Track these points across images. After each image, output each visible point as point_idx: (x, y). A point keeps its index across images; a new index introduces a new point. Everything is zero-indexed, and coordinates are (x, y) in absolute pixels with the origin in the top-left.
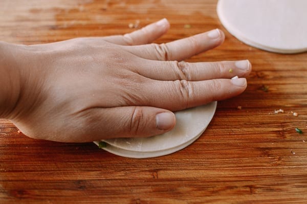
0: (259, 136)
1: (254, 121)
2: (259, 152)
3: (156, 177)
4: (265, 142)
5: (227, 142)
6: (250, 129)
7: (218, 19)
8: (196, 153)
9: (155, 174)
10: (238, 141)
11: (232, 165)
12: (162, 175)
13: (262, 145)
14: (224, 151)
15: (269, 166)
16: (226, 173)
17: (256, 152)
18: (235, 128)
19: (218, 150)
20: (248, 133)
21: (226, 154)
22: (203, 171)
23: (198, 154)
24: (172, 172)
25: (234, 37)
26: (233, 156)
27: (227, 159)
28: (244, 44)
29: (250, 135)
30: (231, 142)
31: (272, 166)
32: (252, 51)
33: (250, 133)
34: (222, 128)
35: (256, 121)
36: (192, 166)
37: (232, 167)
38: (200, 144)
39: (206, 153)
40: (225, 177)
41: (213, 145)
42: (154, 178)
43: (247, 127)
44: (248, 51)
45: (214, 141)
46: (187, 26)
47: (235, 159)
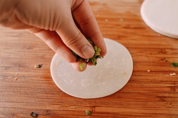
0: (159, 89)
1: (157, 80)
2: (158, 99)
3: (94, 111)
4: (163, 93)
5: (139, 91)
6: (154, 85)
7: (140, 16)
8: (119, 97)
9: (93, 108)
10: (146, 92)
11: (141, 106)
12: (98, 109)
13: (161, 95)
14: (136, 97)
15: (164, 108)
16: (137, 111)
17: (156, 99)
18: (145, 83)
19: (133, 96)
20: (152, 87)
21: (138, 99)
22: (123, 109)
23: (120, 98)
24: (104, 108)
25: (149, 28)
26: (142, 100)
27: (138, 102)
28: (155, 32)
29: (154, 88)
30: (141, 91)
31: (166, 108)
32: (160, 37)
33: (154, 87)
34: (137, 83)
35: (158, 79)
36: (116, 105)
37: (141, 107)
38: (122, 92)
39: (126, 98)
40: (136, 113)
41: (130, 93)
42: (92, 111)
43: (152, 83)
44: (158, 36)
45: (131, 91)
46: (122, 20)
47: (143, 102)
